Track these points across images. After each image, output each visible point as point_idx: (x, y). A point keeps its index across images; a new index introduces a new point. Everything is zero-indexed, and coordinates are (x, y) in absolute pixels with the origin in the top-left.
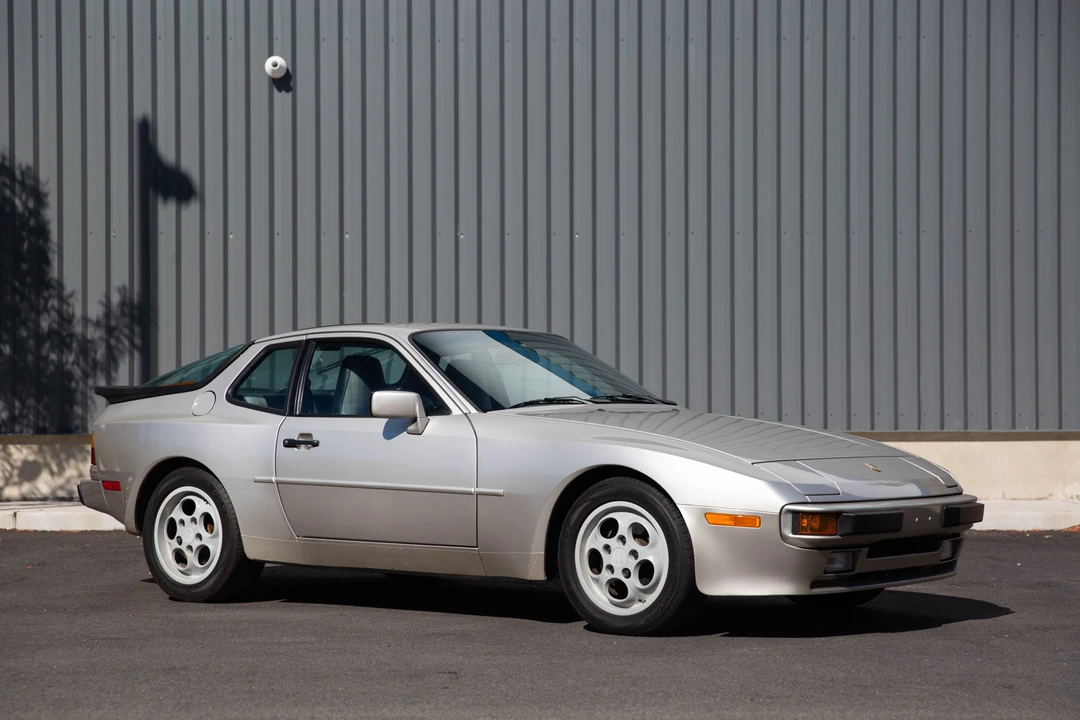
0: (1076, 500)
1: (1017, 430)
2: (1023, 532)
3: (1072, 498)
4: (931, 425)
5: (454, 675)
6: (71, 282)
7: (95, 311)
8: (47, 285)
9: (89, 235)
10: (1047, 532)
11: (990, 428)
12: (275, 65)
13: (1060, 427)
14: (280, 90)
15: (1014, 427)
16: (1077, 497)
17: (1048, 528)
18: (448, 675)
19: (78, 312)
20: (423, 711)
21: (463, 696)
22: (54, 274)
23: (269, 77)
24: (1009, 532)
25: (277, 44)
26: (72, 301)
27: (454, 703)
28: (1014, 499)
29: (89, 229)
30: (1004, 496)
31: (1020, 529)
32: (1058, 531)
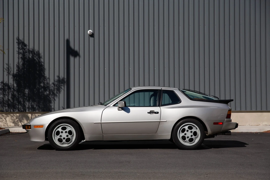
0: (265, 126)
2: (253, 133)
5: (129, 162)
9: (50, 69)
11: (246, 110)
12: (90, 32)
13: (261, 110)
14: (91, 37)
15: (251, 110)
16: (265, 125)
17: (259, 132)
20: (123, 170)
21: (131, 167)
23: (89, 34)
24: (250, 132)
25: (90, 27)
27: (129, 168)
28: (251, 125)
29: (50, 67)
30: (249, 125)
31: (253, 132)
32: (262, 133)
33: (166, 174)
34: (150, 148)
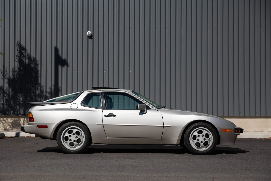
0: (270, 132)
1: (256, 116)
3: (269, 131)
4: (236, 115)
5: (132, 166)
6: (43, 84)
7: (48, 90)
8: (38, 84)
10: (263, 139)
11: (250, 115)
12: (89, 33)
13: (266, 115)
16: (270, 131)
17: (264, 138)
18: (130, 167)
19: (45, 90)
20: (125, 173)
21: (134, 171)
22: (40, 82)
23: (88, 36)
24: (255, 139)
25: (89, 29)
26: (43, 88)
27: (132, 172)
28: (255, 132)
29: (47, 70)
30: (253, 131)
31: (257, 138)
32: (266, 139)
33: (170, 178)
34: (154, 153)
